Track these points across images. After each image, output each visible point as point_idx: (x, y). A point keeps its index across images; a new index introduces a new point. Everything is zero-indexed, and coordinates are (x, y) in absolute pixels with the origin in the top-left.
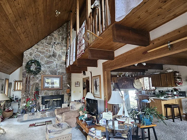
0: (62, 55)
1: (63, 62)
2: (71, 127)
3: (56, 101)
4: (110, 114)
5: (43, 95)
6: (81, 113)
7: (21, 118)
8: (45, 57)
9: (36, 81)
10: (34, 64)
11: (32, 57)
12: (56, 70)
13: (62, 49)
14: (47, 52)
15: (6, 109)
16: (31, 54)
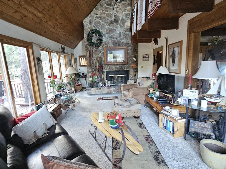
0: (126, 19)
1: (127, 29)
2: (140, 103)
3: (121, 78)
4: (195, 92)
5: (107, 70)
6: (151, 90)
7: (90, 91)
8: (106, 24)
9: (99, 55)
10: (95, 34)
11: (92, 26)
12: (119, 40)
13: (126, 10)
14: (107, 17)
15: (76, 83)
16: (90, 23)
